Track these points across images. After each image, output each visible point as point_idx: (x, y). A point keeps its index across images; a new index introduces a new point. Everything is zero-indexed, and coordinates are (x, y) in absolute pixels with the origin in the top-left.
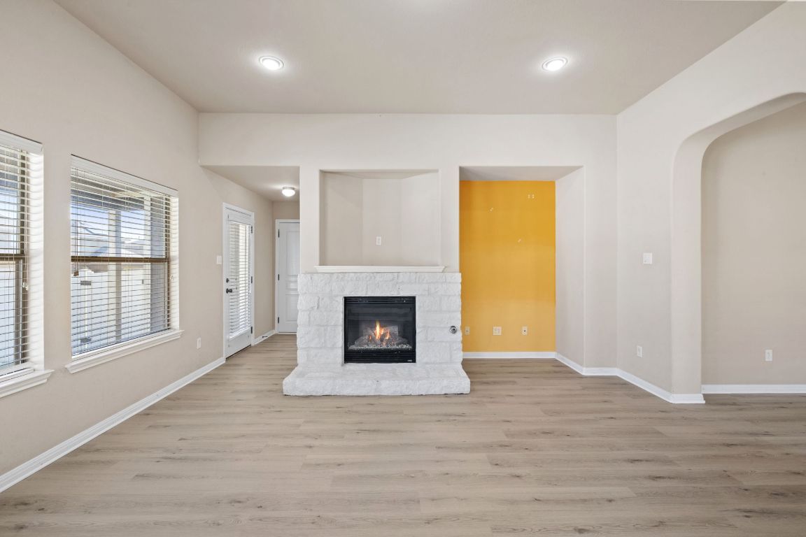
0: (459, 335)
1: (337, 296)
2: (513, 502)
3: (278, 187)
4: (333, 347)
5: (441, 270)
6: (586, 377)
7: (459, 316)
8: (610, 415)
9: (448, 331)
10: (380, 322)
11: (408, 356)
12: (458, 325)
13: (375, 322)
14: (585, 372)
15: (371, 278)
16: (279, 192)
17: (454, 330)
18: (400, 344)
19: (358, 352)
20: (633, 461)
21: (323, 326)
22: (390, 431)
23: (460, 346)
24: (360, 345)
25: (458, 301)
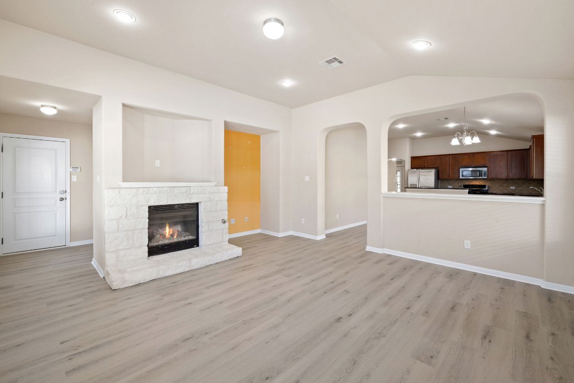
0: (227, 224)
1: (142, 206)
2: (307, 284)
3: (37, 104)
4: (140, 247)
5: (214, 185)
6: (281, 238)
7: (227, 212)
8: (304, 249)
9: (220, 223)
10: (169, 223)
11: (194, 243)
12: (226, 218)
13: (165, 224)
14: (280, 235)
15: (171, 190)
16: (37, 109)
17: (224, 222)
18: (186, 236)
19: (157, 247)
20: (325, 260)
21: (130, 231)
22: (225, 282)
23: (227, 230)
24: (157, 242)
25: (226, 203)
